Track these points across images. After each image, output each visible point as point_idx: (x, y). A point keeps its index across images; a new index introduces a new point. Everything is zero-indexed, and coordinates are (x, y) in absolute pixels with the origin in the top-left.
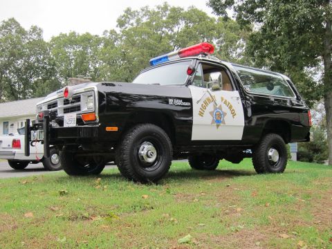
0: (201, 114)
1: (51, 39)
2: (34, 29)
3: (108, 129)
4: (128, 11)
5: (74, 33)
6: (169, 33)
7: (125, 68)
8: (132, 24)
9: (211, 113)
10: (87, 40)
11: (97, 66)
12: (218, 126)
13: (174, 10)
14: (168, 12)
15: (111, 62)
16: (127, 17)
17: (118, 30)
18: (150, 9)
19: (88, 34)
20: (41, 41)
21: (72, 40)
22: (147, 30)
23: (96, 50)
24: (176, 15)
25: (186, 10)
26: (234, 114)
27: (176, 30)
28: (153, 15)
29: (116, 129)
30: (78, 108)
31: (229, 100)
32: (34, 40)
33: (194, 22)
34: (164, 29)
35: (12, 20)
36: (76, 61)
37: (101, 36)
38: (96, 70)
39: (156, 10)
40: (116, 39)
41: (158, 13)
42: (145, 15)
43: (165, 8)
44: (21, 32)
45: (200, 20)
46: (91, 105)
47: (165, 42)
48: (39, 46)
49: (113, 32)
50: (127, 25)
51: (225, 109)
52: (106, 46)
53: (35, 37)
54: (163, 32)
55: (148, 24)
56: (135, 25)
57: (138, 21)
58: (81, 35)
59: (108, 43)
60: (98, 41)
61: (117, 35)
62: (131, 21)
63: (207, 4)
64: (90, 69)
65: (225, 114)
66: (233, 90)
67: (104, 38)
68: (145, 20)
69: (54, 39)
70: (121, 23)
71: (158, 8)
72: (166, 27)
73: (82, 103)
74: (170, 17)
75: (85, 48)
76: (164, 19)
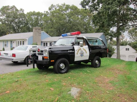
0: (77, 54)
1: (27, 13)
2: (21, 9)
3: (52, 61)
4: (52, 5)
5: (34, 12)
6: (65, 13)
7: (51, 24)
8: (53, 10)
9: (80, 53)
10: (39, 14)
11: (42, 22)
12: (82, 56)
13: (67, 6)
14: (65, 6)
15: (46, 22)
16: (52, 7)
17: (49, 11)
18: (60, 5)
19: (39, 12)
20: (23, 13)
21: (34, 14)
22: (58, 12)
23: (41, 17)
24: (68, 7)
25: (71, 6)
26: (86, 53)
27: (67, 12)
28: (60, 7)
29: (53, 61)
30: (43, 54)
31: (85, 49)
32: (21, 13)
33: (73, 10)
34: (64, 12)
35: (14, 6)
36: (35, 20)
37: (43, 13)
38: (41, 24)
39: (61, 5)
40: (48, 14)
41: (62, 6)
42: (58, 7)
43: (64, 5)
44: (17, 10)
45: (75, 9)
46: (46, 54)
47: (64, 16)
48: (23, 15)
49: (47, 12)
50: (52, 10)
51: (84, 51)
52: (45, 16)
53: (21, 12)
54: (63, 13)
55: (59, 10)
56: (54, 10)
57: (56, 9)
58: (37, 12)
59: (45, 15)
60: (42, 14)
61: (48, 13)
62: (53, 9)
63: (80, 4)
64: (39, 23)
65: (84, 53)
66: (86, 45)
67: (44, 14)
68: (58, 8)
69: (28, 13)
70: (50, 9)
71: (62, 5)
72: (64, 11)
73: (44, 53)
74: (66, 8)
75: (38, 17)
76: (64, 8)
